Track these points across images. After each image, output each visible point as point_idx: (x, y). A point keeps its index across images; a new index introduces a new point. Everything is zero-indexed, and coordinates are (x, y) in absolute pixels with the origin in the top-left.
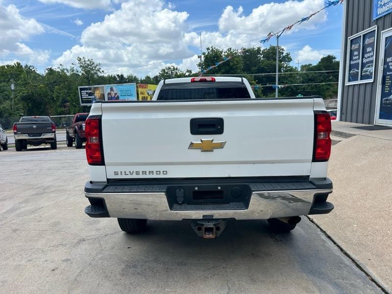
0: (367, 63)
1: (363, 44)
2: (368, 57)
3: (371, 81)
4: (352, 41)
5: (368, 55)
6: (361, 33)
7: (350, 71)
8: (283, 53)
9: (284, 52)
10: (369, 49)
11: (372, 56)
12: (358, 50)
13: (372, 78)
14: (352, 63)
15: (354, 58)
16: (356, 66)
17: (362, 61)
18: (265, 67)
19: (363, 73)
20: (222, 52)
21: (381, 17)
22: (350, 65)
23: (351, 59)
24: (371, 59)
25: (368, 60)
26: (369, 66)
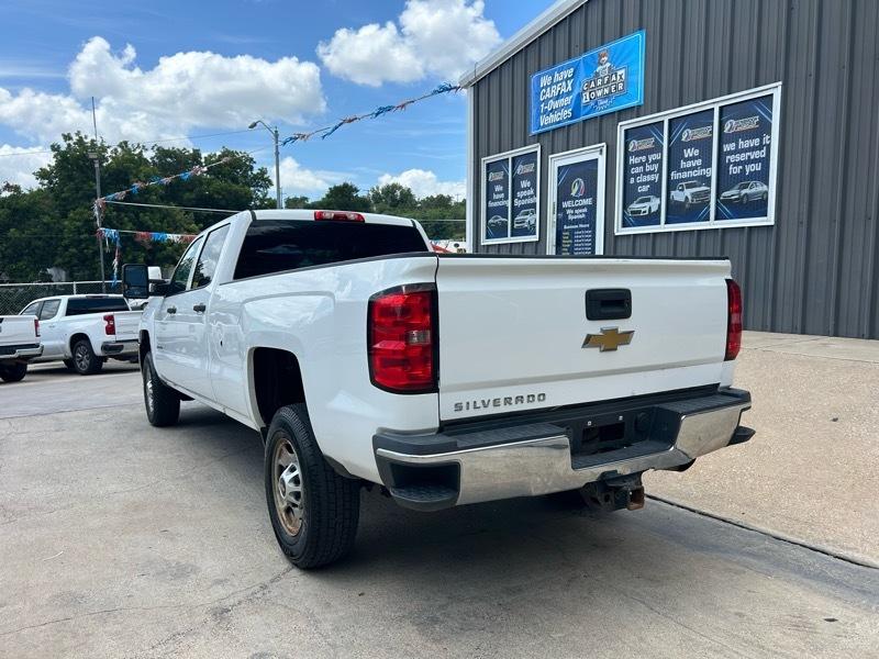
0: (523, 207)
1: (513, 174)
2: (524, 198)
3: (535, 238)
4: (488, 165)
5: (524, 193)
6: (509, 155)
7: (487, 219)
8: (252, 168)
9: (254, 165)
10: (525, 184)
11: (532, 196)
12: (504, 182)
13: (535, 234)
14: (491, 204)
15: (495, 197)
16: (502, 211)
17: (513, 203)
18: (216, 196)
19: (516, 225)
20: (104, 149)
21: (548, 132)
22: (488, 209)
23: (489, 198)
24: (530, 201)
25: (524, 202)
26: (527, 214)
